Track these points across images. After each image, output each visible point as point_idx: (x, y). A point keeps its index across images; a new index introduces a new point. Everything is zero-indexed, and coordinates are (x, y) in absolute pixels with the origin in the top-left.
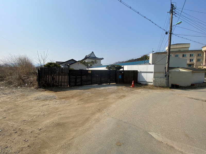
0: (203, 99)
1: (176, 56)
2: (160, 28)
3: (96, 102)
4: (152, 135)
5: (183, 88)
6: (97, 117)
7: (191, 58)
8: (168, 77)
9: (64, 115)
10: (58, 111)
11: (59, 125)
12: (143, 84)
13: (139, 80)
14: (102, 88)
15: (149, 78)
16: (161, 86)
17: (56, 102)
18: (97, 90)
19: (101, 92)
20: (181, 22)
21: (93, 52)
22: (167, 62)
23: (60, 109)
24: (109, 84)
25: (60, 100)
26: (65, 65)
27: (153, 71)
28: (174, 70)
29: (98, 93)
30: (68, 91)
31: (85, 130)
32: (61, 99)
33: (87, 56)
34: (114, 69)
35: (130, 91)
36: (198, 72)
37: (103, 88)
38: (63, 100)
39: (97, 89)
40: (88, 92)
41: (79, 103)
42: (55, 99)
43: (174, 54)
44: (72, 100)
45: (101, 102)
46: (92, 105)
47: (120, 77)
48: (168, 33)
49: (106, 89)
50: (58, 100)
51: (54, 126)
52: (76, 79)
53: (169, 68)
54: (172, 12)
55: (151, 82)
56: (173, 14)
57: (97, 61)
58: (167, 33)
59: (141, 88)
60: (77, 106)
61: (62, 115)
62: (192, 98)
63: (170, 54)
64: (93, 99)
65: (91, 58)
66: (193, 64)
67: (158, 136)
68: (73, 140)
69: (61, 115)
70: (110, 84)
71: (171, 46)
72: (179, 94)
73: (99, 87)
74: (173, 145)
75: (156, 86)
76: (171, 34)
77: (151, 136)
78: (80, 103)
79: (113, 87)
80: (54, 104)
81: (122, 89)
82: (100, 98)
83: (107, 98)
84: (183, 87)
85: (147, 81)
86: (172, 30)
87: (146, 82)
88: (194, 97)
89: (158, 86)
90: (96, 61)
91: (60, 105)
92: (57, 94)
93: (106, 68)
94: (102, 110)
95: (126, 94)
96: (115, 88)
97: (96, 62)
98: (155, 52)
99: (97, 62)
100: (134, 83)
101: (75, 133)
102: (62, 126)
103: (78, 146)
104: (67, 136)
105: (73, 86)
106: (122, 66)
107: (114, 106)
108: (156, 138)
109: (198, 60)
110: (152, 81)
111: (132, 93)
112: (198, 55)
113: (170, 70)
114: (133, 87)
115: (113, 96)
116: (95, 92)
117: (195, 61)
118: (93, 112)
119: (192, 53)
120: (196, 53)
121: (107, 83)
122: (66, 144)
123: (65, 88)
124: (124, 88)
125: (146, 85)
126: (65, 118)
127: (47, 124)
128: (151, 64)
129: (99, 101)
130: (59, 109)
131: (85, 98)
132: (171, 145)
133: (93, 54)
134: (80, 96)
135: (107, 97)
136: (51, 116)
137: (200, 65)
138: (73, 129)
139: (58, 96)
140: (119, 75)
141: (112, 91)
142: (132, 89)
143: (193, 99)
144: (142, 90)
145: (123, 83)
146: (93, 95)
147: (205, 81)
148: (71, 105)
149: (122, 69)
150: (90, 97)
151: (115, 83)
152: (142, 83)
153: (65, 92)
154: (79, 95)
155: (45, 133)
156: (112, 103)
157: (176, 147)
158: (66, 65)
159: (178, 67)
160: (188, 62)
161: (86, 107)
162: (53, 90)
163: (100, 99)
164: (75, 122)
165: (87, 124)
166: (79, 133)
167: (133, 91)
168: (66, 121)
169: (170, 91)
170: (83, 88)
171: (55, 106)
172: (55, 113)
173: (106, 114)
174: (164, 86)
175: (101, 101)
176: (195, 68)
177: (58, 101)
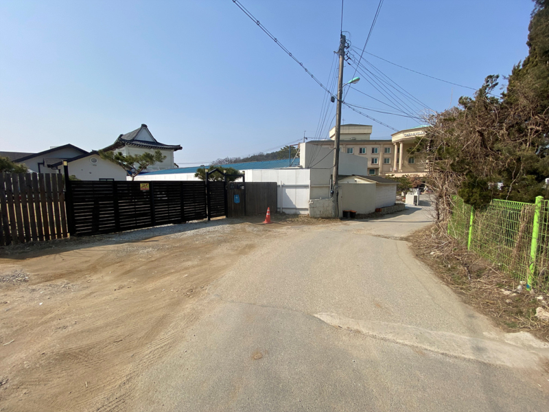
0: (396, 235)
1: (348, 152)
2: (321, 85)
3: (177, 272)
4: (321, 318)
5: (362, 218)
6: (189, 311)
7: (374, 156)
8: (337, 195)
9: (76, 326)
10: (52, 319)
11: (65, 357)
12: (288, 214)
13: (281, 204)
14: (190, 233)
15: (301, 199)
16: (324, 216)
17: (34, 290)
18: (174, 238)
19: (188, 244)
20: (358, 79)
21: (144, 126)
22: (334, 163)
23: (57, 312)
24: (209, 219)
25: (48, 283)
26: (39, 164)
27: (308, 182)
28: (345, 181)
29: (180, 247)
30: (72, 252)
31: (161, 350)
32: (48, 279)
33: (122, 137)
34: (220, 179)
35: (263, 232)
36: (386, 185)
37: (193, 231)
38: (59, 282)
39: (172, 236)
40: (145, 248)
41: (123, 284)
42: (24, 284)
43: (344, 146)
44: (95, 278)
45: (192, 271)
46: (169, 282)
47: (237, 199)
48: (336, 100)
49: (201, 235)
50: (39, 283)
51: (49, 363)
52: (96, 211)
53: (339, 177)
54: (342, 52)
55: (306, 209)
56: (343, 59)
57: (164, 153)
58: (333, 100)
59: (285, 223)
60: (116, 294)
61: (70, 328)
62: (379, 236)
63: (340, 146)
64: (167, 267)
65: (138, 143)
66: (377, 169)
67: (332, 316)
68: (130, 384)
69: (65, 327)
70: (211, 219)
71: (341, 128)
72: (358, 230)
73: (180, 231)
74: (358, 328)
75: (316, 216)
76: (340, 102)
77: (320, 320)
78: (126, 283)
79: (219, 228)
80: (25, 299)
81: (244, 231)
82: (188, 260)
83: (208, 258)
84: (362, 215)
85: (298, 207)
86: (343, 95)
87: (296, 209)
88: (382, 233)
89: (318, 216)
90: (160, 154)
91: (53, 299)
92: (30, 265)
93: (196, 176)
94: (199, 289)
95: (256, 241)
96: (226, 228)
97: (159, 158)
98: (309, 140)
99: (165, 157)
100: (271, 212)
101: (131, 365)
102: (80, 357)
103: (150, 394)
104: (108, 379)
105: (89, 234)
106: (241, 171)
107: (229, 274)
108: (328, 322)
109: (386, 161)
110: (307, 206)
111: (268, 237)
112: (386, 150)
113: (339, 182)
114: (269, 222)
115: (224, 249)
116: (168, 245)
117: (380, 162)
118: (173, 300)
119: (375, 146)
120: (382, 145)
121: (202, 218)
122: (111, 400)
123: (56, 244)
124: (248, 227)
125: (296, 215)
126: (84, 334)
127: (22, 364)
128: (304, 167)
129: (186, 269)
130: (50, 312)
131: (139, 267)
132: (356, 327)
133: (144, 131)
134: (121, 264)
135: (207, 256)
136: (28, 339)
137: (389, 171)
138: (121, 356)
139: (37, 271)
140: (234, 194)
141: (220, 238)
142: (266, 227)
143: (380, 238)
144: (288, 228)
145: (245, 215)
146: (163, 254)
147: (397, 202)
148: (95, 294)
149: (240, 180)
150: (155, 260)
151: (224, 217)
152: (287, 212)
153: (58, 256)
154: (118, 260)
155: (24, 391)
156: (224, 268)
157: (364, 331)
158: (43, 164)
159: (353, 175)
160: (370, 165)
161: (150, 289)
162: (7, 254)
163: (190, 263)
164: (122, 337)
165: (163, 333)
166: (145, 361)
167: (270, 233)
168: (89, 342)
169: (342, 226)
170: (127, 238)
171: (32, 304)
172: (38, 325)
173: (213, 297)
174: (329, 216)
175: (193, 267)
176: (380, 177)
177: (42, 289)
